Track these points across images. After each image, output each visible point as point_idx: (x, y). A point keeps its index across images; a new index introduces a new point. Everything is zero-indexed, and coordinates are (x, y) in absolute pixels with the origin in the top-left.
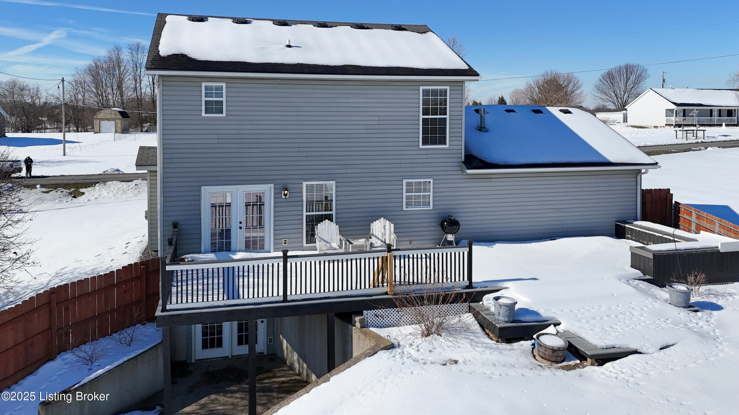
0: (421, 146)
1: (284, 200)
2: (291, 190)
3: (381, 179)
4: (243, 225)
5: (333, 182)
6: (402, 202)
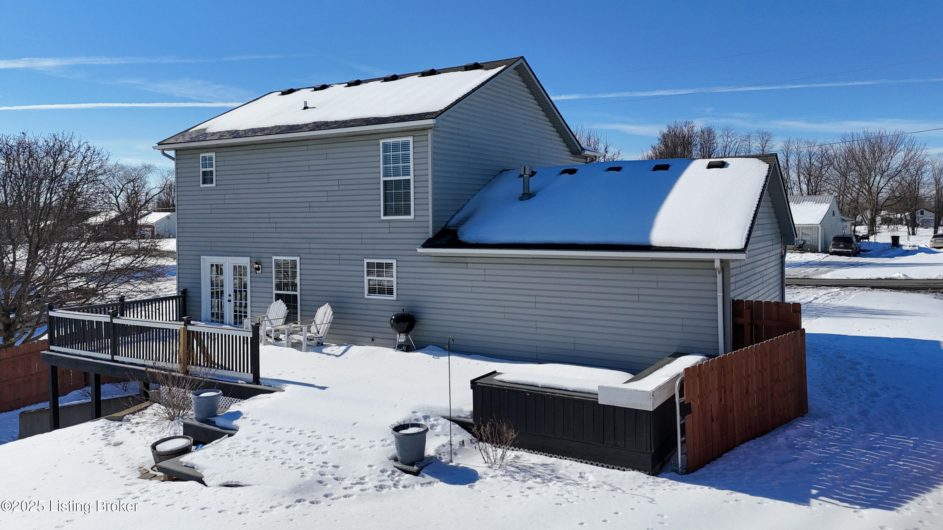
0: (382, 217)
1: (258, 275)
2: (264, 265)
3: (342, 257)
4: (232, 298)
5: (298, 259)
6: (364, 287)
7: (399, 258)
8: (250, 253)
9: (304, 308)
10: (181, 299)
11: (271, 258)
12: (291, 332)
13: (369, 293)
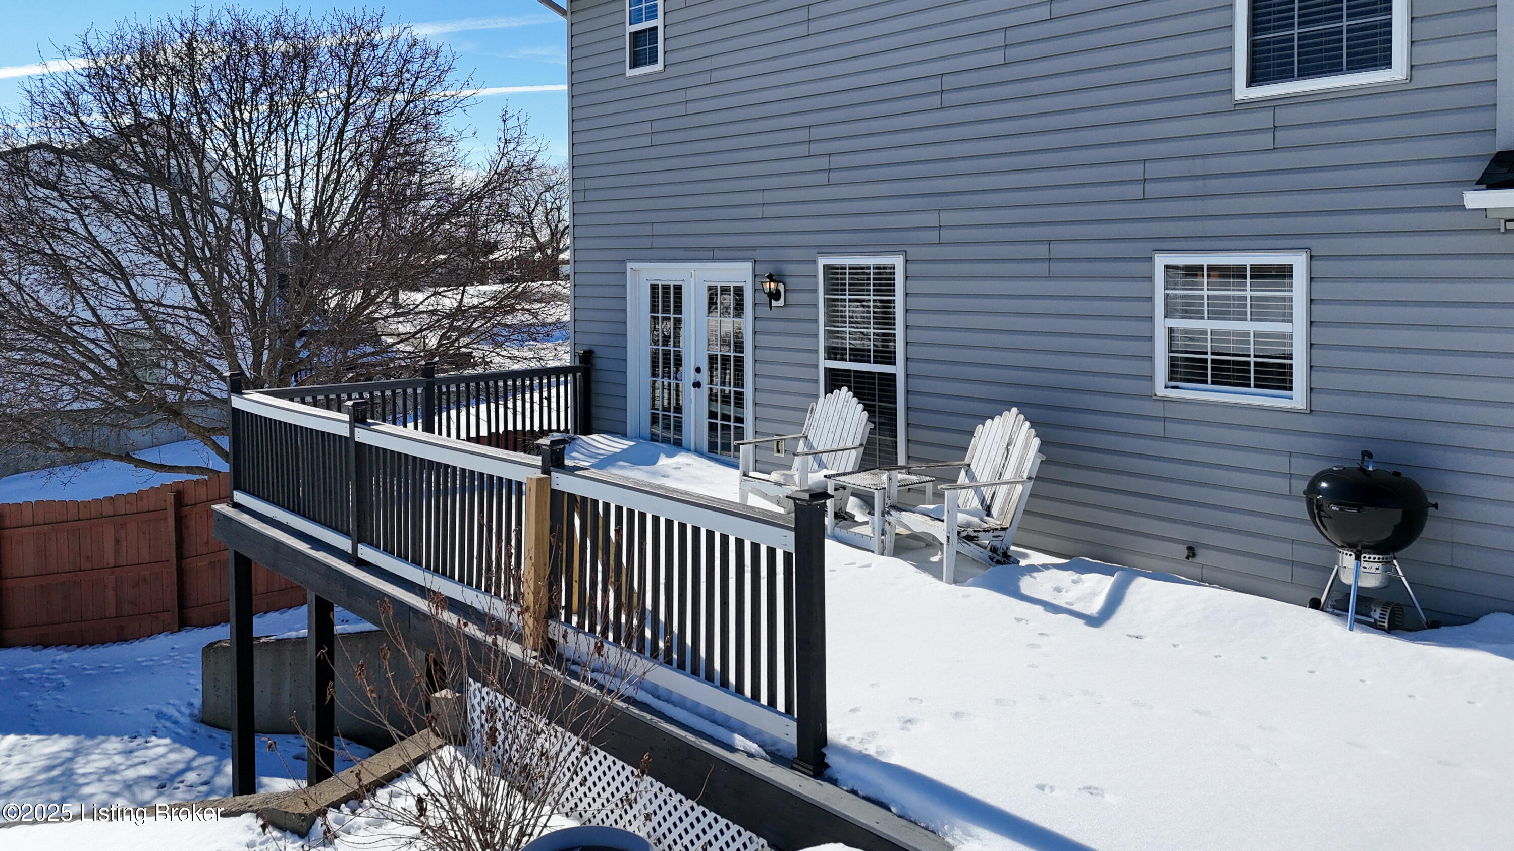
0: (1243, 92)
1: (774, 314)
2: (792, 283)
3: (1059, 250)
4: (704, 377)
5: (898, 262)
6: (1151, 358)
7: (1320, 246)
8: (754, 248)
9: (915, 418)
10: (579, 374)
11: (815, 262)
12: (894, 499)
13: (1171, 379)
